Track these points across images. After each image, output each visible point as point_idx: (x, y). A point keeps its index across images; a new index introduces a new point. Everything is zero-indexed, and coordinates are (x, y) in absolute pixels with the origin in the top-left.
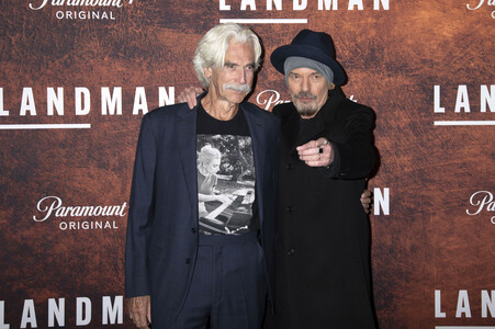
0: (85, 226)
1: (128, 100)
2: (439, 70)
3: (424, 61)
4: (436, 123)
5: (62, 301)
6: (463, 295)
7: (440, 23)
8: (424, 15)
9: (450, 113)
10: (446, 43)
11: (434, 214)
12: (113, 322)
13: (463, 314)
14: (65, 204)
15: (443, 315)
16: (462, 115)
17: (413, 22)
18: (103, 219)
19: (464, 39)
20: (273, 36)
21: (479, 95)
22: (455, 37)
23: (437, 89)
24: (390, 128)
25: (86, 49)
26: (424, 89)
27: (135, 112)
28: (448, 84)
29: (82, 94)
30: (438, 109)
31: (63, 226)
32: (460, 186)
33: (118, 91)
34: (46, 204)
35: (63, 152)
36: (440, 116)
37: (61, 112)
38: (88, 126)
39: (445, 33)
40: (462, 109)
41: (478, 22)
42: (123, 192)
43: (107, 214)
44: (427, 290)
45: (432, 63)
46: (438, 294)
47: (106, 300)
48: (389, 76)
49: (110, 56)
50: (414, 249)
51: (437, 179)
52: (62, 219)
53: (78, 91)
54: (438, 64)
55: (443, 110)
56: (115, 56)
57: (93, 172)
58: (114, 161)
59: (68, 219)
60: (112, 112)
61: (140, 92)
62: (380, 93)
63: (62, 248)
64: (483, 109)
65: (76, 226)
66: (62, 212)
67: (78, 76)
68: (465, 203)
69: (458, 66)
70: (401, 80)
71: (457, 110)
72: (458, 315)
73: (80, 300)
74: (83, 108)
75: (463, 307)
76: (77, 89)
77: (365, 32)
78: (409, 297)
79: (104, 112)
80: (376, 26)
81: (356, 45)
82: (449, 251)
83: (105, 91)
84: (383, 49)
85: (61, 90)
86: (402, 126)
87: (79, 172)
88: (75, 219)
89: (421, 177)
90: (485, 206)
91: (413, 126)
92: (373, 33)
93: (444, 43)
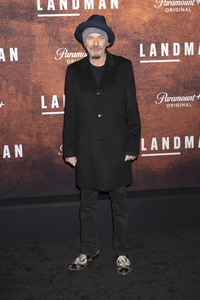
2: (142, 37)
3: (135, 33)
4: (141, 62)
6: (154, 140)
7: (142, 14)
8: (135, 11)
9: (147, 57)
16: (153, 58)
17: (130, 14)
19: (154, 22)
20: (64, 22)
21: (161, 48)
22: (149, 21)
23: (141, 45)
26: (135, 46)
28: (147, 43)
30: (142, 55)
32: (153, 91)
36: (143, 58)
39: (144, 19)
41: (159, 14)
45: (139, 34)
51: (142, 88)
54: (141, 34)
68: (155, 99)
69: (151, 35)
70: (125, 42)
80: (112, 16)
82: (148, 121)
84: (116, 27)
93: (144, 24)
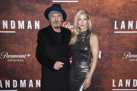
0: (15, 61)
1: (26, 25)
2: (117, 17)
3: (112, 14)
4: (115, 32)
5: (9, 81)
6: (121, 81)
7: (117, 2)
9: (119, 29)
10: (119, 8)
11: (113, 58)
12: (23, 87)
13: (121, 86)
14: (9, 54)
15: (115, 86)
16: (123, 30)
17: (109, 2)
18: (20, 59)
19: (124, 7)
20: (68, 6)
21: (128, 24)
22: (122, 7)
23: (116, 22)
24: (102, 33)
25: (13, 9)
26: (112, 22)
27: (28, 28)
28: (119, 21)
29: (13, 23)
30: (116, 28)
31: (9, 60)
32: (121, 50)
33: (23, 22)
34: (4, 54)
35: (8, 39)
36: (116, 30)
37: (7, 28)
38: (15, 32)
39: (119, 5)
40: (123, 28)
41: (129, 2)
42: (25, 51)
43: (21, 57)
44: (111, 79)
45: (114, 14)
46: (114, 80)
47: (21, 81)
48: (102, 18)
49: (20, 11)
50: (107, 68)
51: (115, 48)
52: (8, 58)
53: (12, 22)
54: (116, 15)
55: (117, 28)
56: (22, 11)
57: (16, 45)
58: (22, 42)
59: (10, 58)
60: (21, 28)
61: (29, 22)
62: (99, 23)
63: (9, 66)
64: (129, 28)
65: (12, 60)
66: (8, 56)
67: (12, 17)
68: (122, 55)
69: (122, 15)
70: (105, 19)
71: (121, 28)
72: (119, 86)
73: (14, 81)
74: (13, 27)
75: (121, 84)
76: (11, 21)
77: (95, 5)
78: (105, 81)
79: (19, 28)
80: (99, 3)
81: (93, 9)
82: (117, 69)
83: (19, 22)
84: (100, 10)
85: (7, 21)
86: (105, 33)
87: (12, 45)
88: (12, 58)
89: (110, 48)
90: (128, 56)
91: (108, 33)
92: (97, 5)
93: (118, 9)
